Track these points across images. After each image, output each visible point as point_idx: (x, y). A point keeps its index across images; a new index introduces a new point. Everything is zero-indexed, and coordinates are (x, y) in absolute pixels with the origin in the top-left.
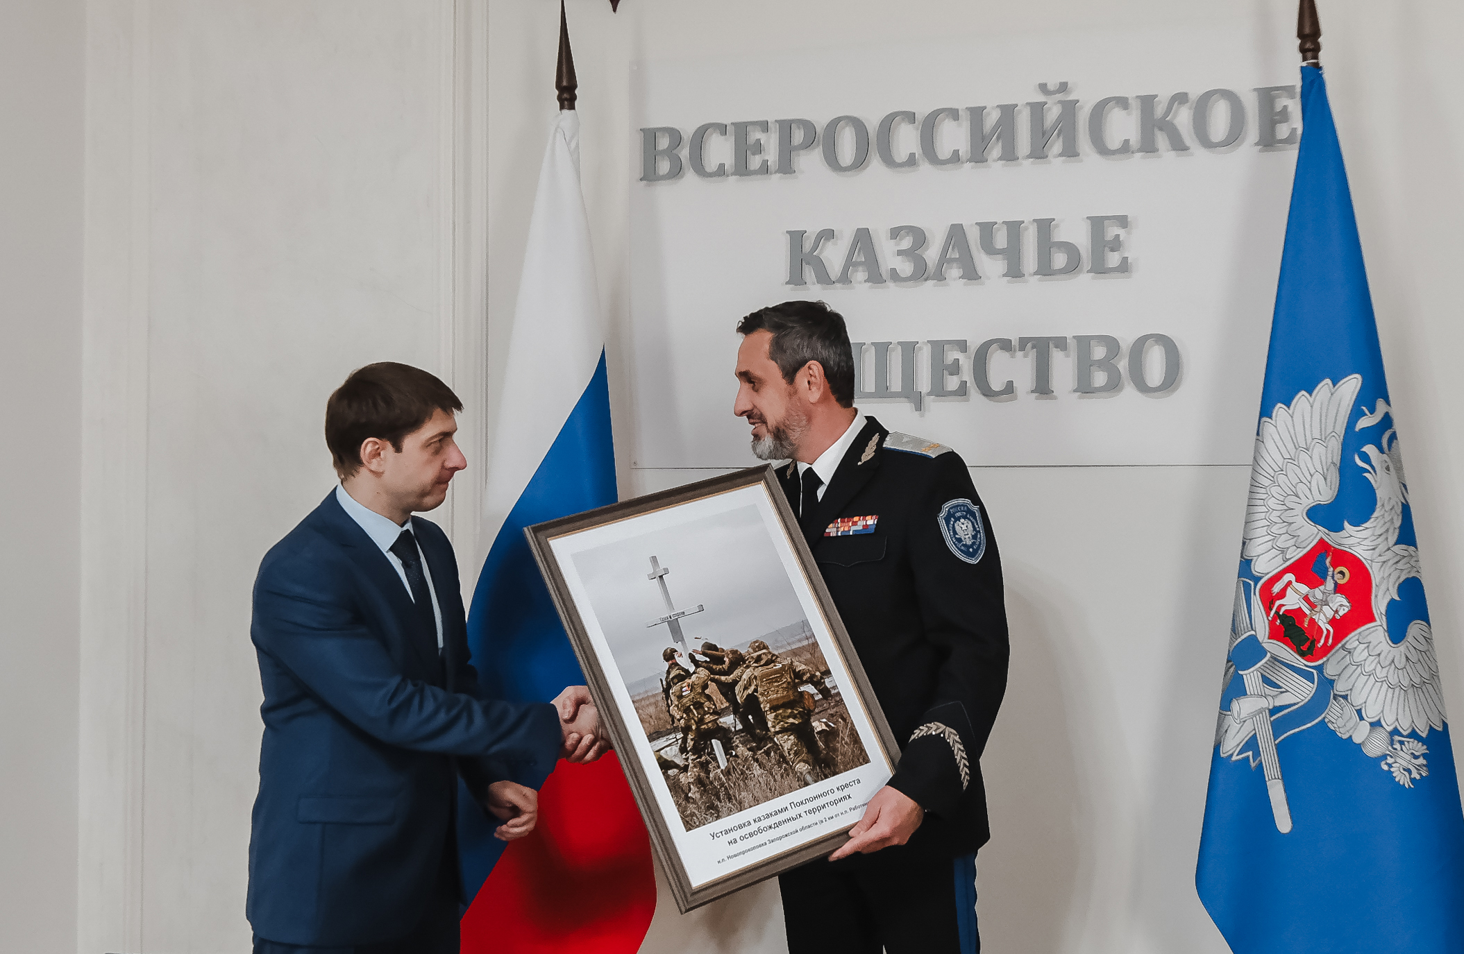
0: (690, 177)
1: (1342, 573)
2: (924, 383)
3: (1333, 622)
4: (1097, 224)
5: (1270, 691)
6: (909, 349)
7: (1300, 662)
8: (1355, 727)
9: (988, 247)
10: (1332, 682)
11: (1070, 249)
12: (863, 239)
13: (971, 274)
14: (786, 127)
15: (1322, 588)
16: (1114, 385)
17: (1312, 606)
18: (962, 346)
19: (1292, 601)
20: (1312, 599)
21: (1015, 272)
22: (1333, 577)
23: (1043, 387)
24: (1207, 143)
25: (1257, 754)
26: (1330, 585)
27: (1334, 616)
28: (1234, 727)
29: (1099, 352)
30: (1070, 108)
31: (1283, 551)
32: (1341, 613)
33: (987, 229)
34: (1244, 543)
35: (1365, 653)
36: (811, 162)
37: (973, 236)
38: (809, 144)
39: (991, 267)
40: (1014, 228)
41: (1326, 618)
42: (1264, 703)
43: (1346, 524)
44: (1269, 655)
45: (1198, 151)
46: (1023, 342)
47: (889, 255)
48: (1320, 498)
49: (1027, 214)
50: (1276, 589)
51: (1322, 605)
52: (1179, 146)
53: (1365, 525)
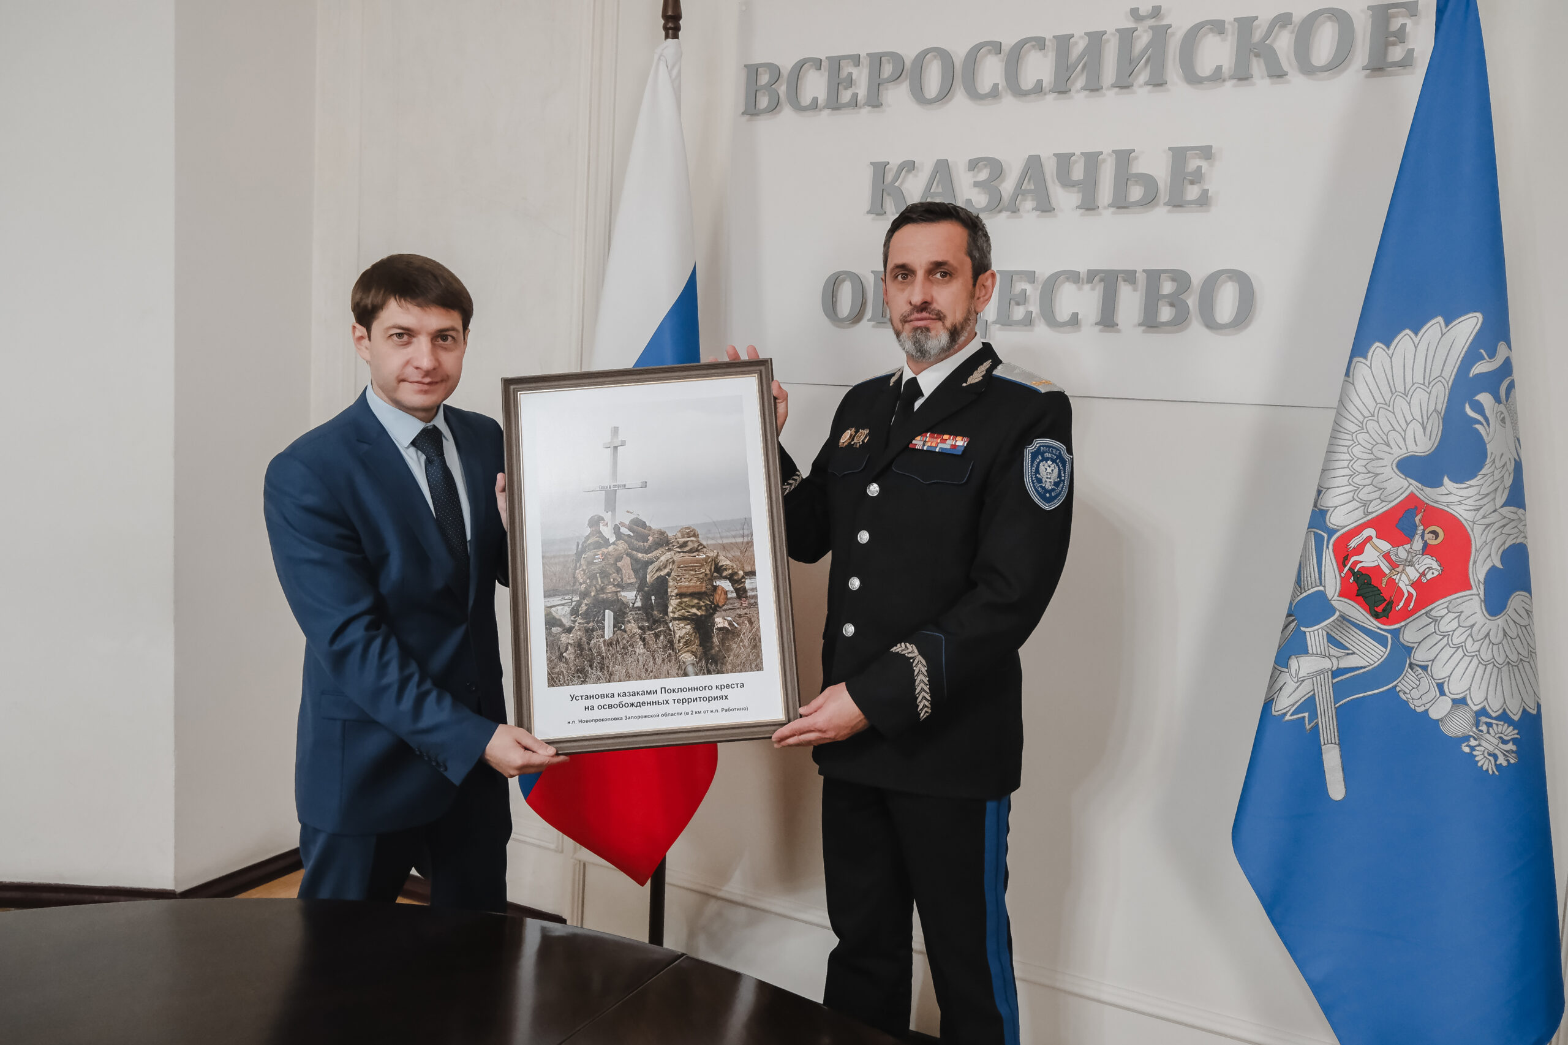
0: (787, 112)
1: (1434, 532)
3: (1416, 584)
4: (1179, 155)
5: (1334, 651)
7: (1373, 624)
8: (1433, 701)
9: (1066, 181)
10: (1409, 650)
11: (1148, 181)
12: (943, 169)
13: (1045, 207)
14: (878, 60)
15: (1407, 547)
16: (1180, 321)
17: (1394, 565)
18: (1030, 276)
19: (1369, 558)
20: (1393, 558)
21: (1089, 204)
22: (1422, 536)
23: (1108, 320)
24: (1308, 69)
25: (1314, 715)
26: (1418, 544)
27: (1420, 578)
28: (1291, 685)
29: (1167, 288)
30: (1163, 36)
31: (1365, 504)
32: (1429, 576)
33: (1064, 161)
34: (1319, 492)
35: (1455, 624)
36: (898, 95)
37: (1050, 168)
38: (896, 77)
39: (1065, 199)
40: (1092, 160)
41: (1410, 580)
42: (1326, 664)
43: (1446, 480)
44: (1337, 614)
45: (1297, 78)
46: (1092, 275)
47: (967, 186)
48: (1415, 448)
49: (1107, 145)
50: (1354, 543)
51: (1405, 565)
52: (1276, 73)
53: (1471, 483)
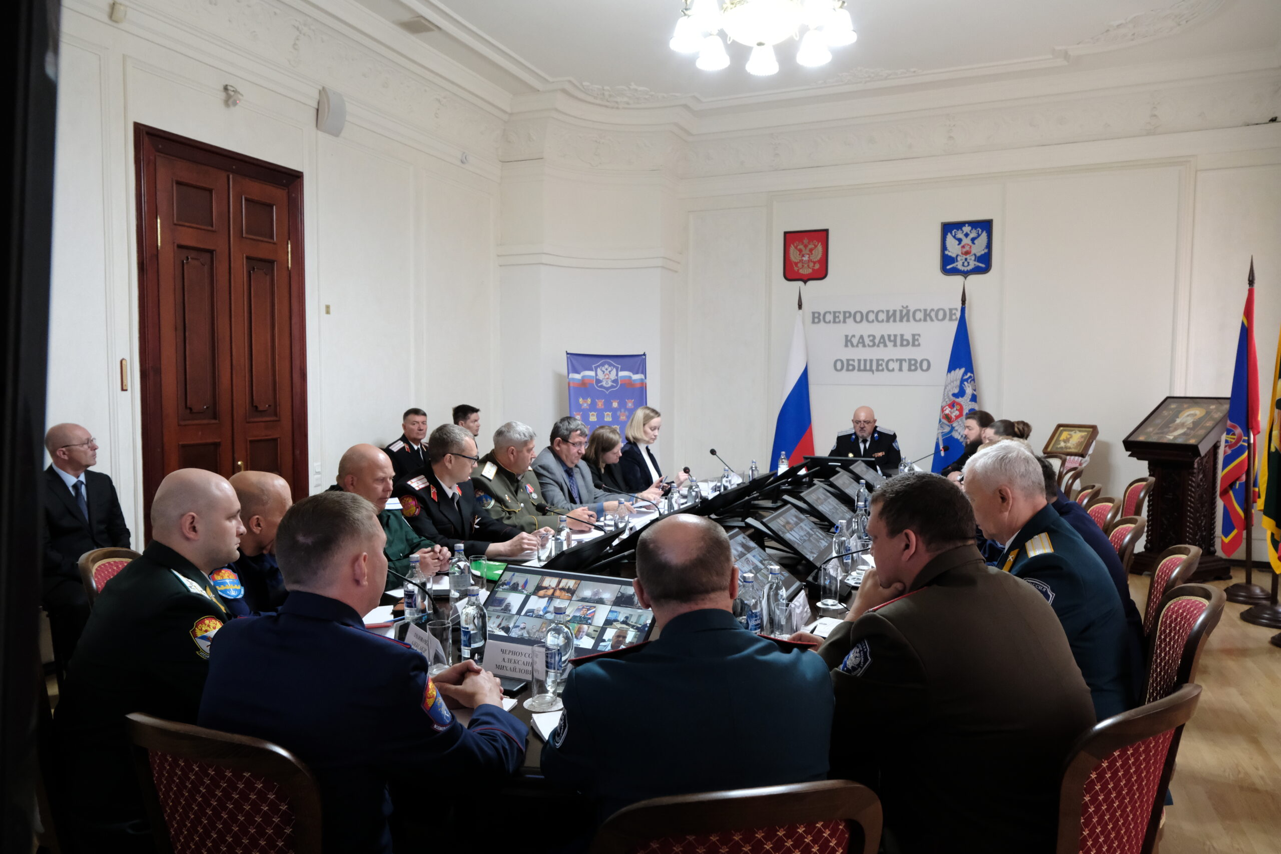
0: (822, 322)
1: (958, 407)
2: (874, 367)
4: (914, 336)
6: (871, 361)
9: (890, 340)
11: (908, 341)
12: (862, 337)
13: (885, 346)
14: (845, 313)
16: (916, 369)
18: (883, 360)
21: (895, 345)
23: (901, 369)
24: (938, 320)
29: (913, 362)
30: (908, 311)
33: (889, 336)
36: (850, 321)
37: (886, 338)
38: (850, 317)
39: (890, 344)
40: (895, 336)
45: (936, 321)
46: (897, 360)
47: (867, 341)
48: (954, 392)
49: (898, 333)
52: (932, 320)
